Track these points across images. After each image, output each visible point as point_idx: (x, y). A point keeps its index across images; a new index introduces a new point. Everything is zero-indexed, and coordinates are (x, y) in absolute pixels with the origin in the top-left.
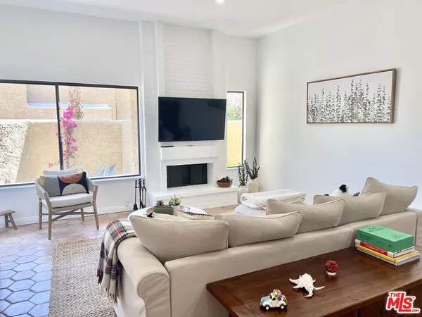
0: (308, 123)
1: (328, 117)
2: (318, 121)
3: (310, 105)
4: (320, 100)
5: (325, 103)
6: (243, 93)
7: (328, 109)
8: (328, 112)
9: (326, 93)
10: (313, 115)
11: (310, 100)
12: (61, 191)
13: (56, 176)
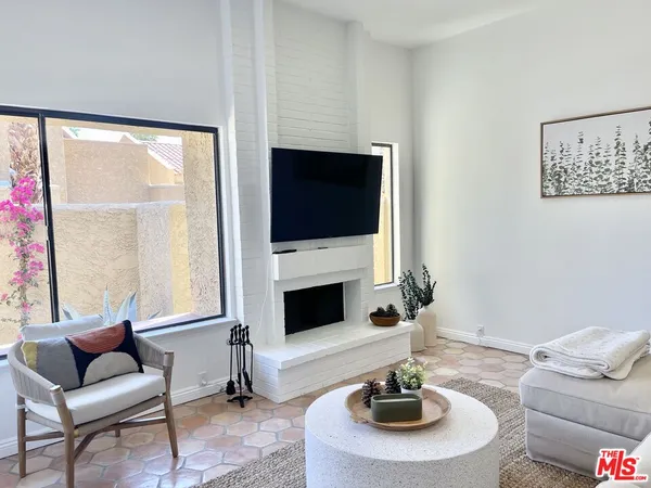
0: (543, 196)
1: (594, 183)
2: (569, 192)
3: (549, 164)
4: (574, 153)
5: (586, 158)
6: (391, 146)
7: (594, 169)
8: (595, 175)
9: (589, 140)
10: (555, 182)
11: (549, 155)
12: (82, 374)
13: (61, 339)
